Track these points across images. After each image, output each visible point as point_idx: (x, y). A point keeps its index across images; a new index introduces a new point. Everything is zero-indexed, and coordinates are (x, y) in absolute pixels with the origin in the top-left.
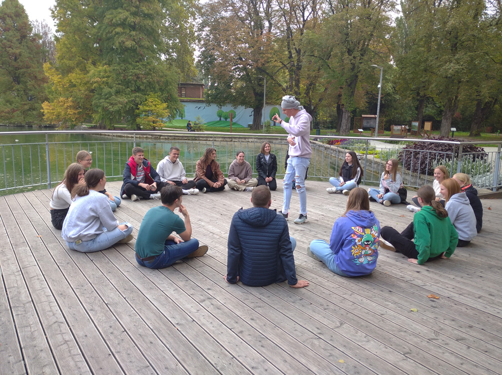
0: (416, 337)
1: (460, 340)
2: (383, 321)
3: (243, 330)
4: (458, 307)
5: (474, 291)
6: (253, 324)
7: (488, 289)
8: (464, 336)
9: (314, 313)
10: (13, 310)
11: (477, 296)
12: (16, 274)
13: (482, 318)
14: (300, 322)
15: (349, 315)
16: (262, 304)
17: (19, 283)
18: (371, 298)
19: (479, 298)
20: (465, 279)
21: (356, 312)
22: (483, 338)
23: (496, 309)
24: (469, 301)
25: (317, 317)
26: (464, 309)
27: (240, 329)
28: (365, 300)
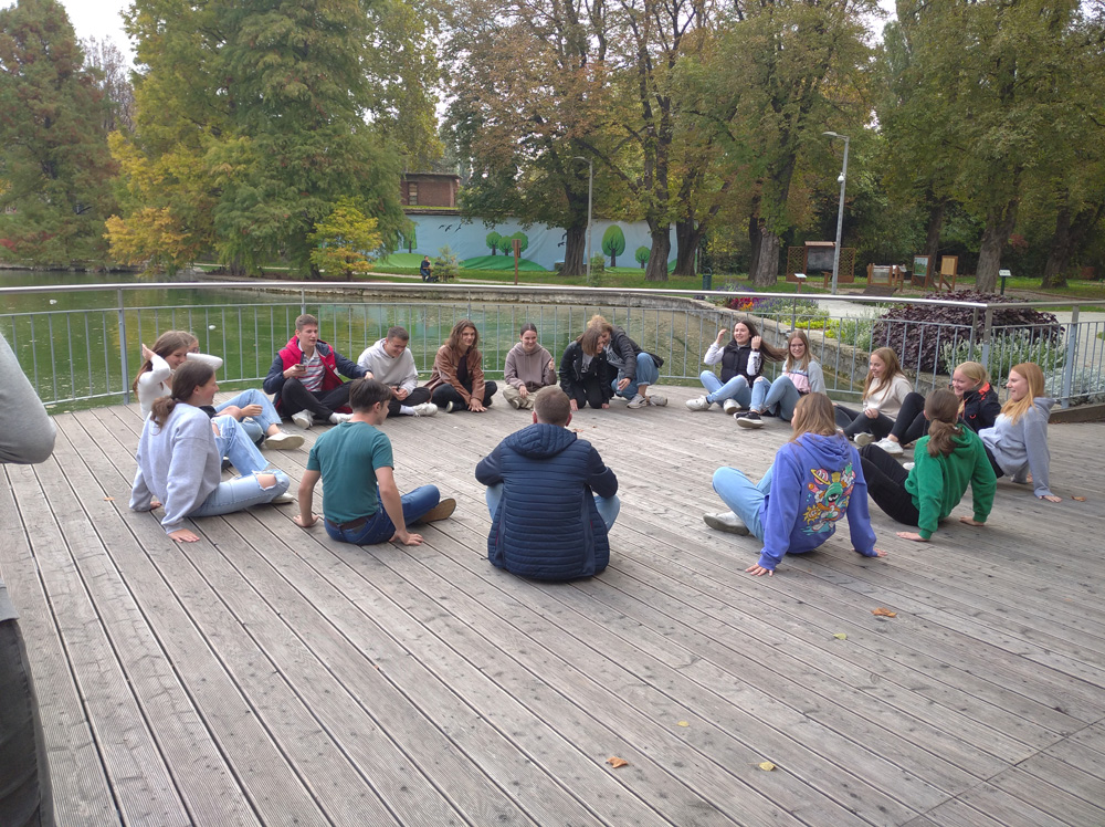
0: (834, 683)
1: (919, 689)
2: (775, 655)
3: (504, 670)
4: (931, 631)
5: (968, 603)
6: (524, 660)
7: (998, 599)
8: (928, 682)
9: (644, 641)
10: (63, 634)
11: (974, 611)
12: (67, 570)
13: (972, 651)
14: (615, 656)
15: (713, 645)
16: (544, 626)
17: (73, 586)
18: (760, 614)
19: (975, 615)
20: (958, 581)
21: (726, 640)
22: (964, 687)
23: (1003, 636)
24: (956, 622)
25: (649, 648)
26: (940, 635)
27: (499, 669)
28: (747, 618)
